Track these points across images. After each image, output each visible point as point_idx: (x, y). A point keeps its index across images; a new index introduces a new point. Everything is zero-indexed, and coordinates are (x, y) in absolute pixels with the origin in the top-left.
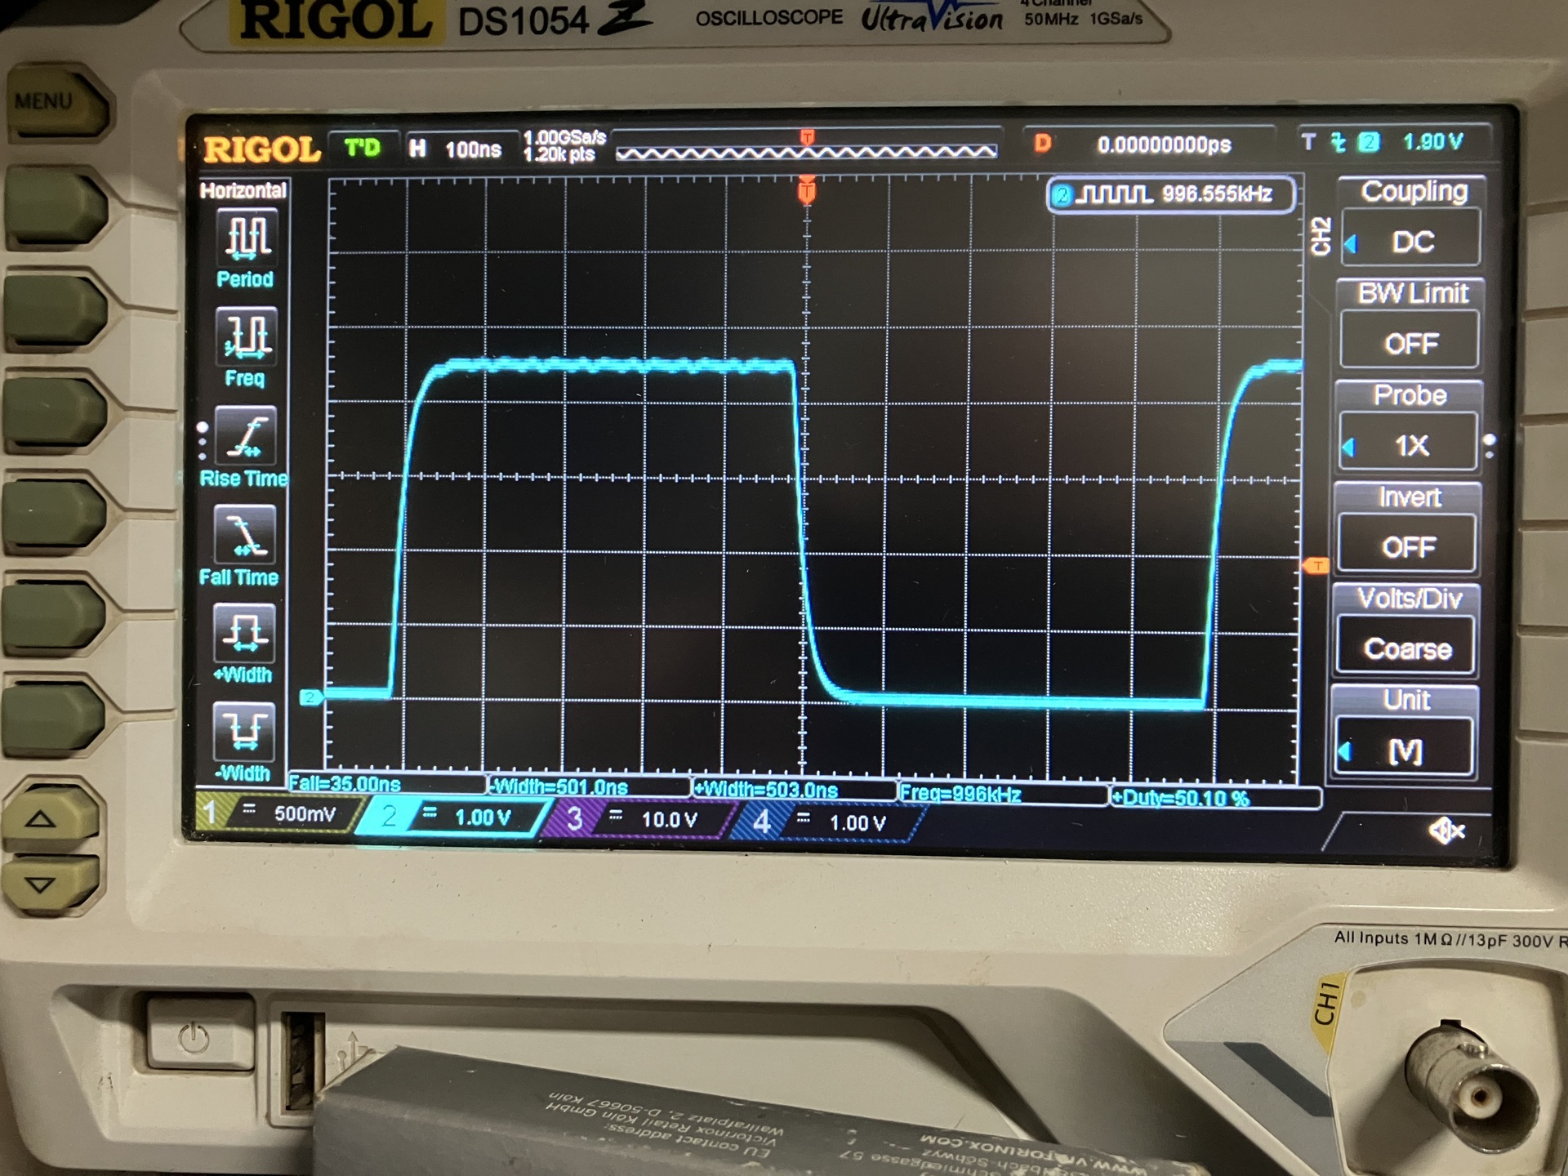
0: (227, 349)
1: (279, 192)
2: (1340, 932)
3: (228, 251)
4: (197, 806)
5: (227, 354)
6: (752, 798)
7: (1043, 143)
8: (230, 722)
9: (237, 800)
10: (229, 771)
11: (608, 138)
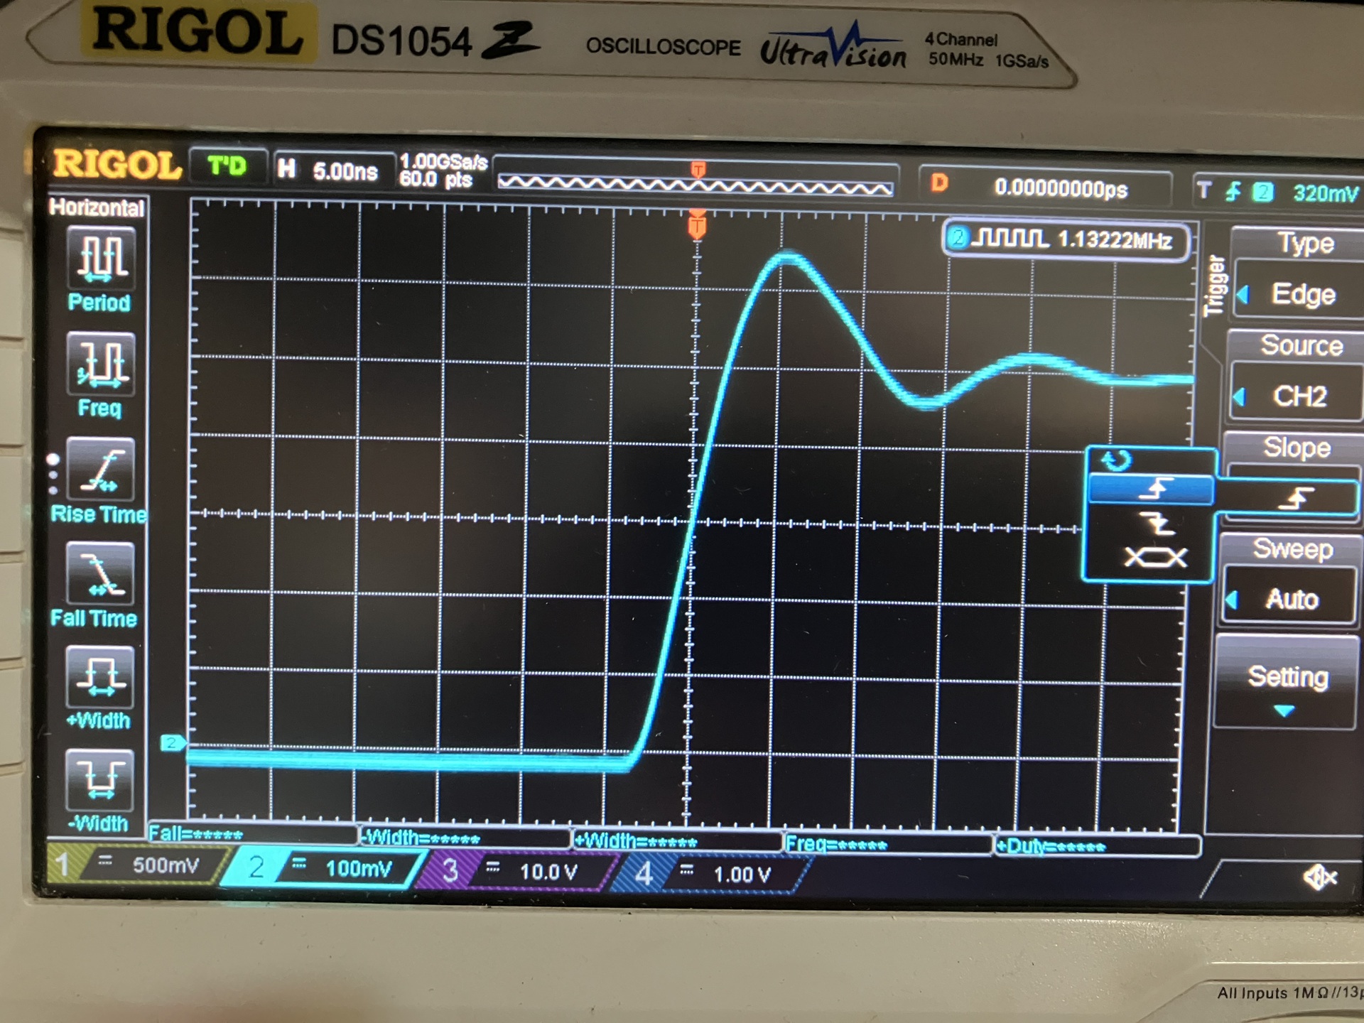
0: (79, 376)
1: (137, 210)
2: (1223, 989)
3: (80, 272)
4: (49, 858)
5: (80, 382)
6: (634, 850)
7: (940, 182)
8: (85, 769)
9: (91, 852)
10: (83, 821)
11: (489, 164)
